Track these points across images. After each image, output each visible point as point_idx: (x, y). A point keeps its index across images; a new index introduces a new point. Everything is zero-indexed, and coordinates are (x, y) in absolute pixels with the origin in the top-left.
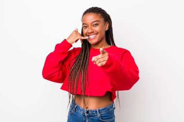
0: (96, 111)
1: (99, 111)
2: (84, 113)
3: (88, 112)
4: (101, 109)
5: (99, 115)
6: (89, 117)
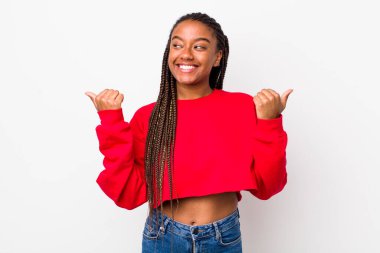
0: (213, 227)
1: (219, 225)
2: (188, 234)
3: (196, 231)
4: (221, 221)
5: (218, 235)
6: (198, 240)
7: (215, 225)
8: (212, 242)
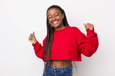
0: (61, 69)
4: (64, 68)
6: (56, 72)
7: (62, 68)
8: (60, 73)
